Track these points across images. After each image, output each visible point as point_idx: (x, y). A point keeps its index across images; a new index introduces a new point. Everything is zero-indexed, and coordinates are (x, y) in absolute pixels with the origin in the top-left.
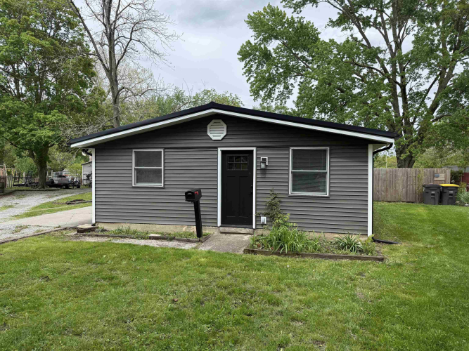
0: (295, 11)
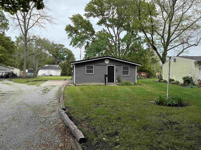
0: (87, 18)
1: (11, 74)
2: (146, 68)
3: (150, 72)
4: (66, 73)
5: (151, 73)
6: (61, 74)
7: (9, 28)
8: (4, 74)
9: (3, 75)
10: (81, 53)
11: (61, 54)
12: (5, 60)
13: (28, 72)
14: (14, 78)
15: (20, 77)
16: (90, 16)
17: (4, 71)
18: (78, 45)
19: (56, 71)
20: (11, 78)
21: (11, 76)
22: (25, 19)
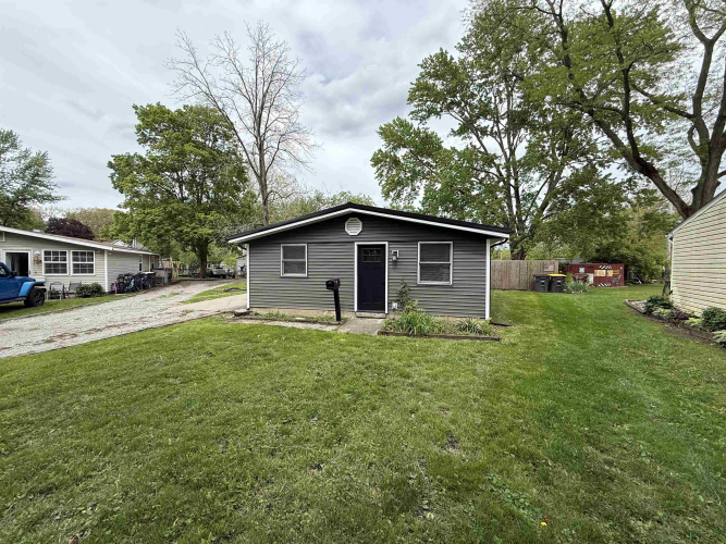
0: (421, 123)
2: (624, 251)
3: (642, 264)
5: (647, 268)
16: (428, 116)
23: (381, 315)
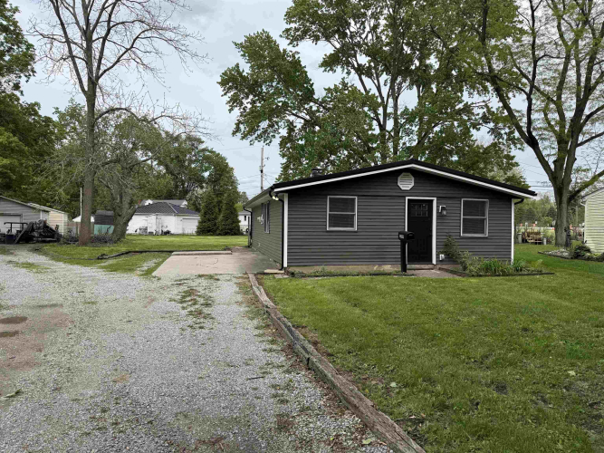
0: (290, 43)
1: (39, 228)
4: (215, 225)
6: (198, 228)
7: (34, 72)
8: (16, 228)
9: (14, 232)
10: (262, 159)
11: (193, 166)
12: (22, 179)
13: (96, 223)
14: (49, 242)
15: (71, 240)
16: (302, 38)
17: (17, 220)
18: (259, 132)
19: (181, 218)
20: (38, 242)
21: (41, 235)
22: (89, 40)
23: (430, 266)
